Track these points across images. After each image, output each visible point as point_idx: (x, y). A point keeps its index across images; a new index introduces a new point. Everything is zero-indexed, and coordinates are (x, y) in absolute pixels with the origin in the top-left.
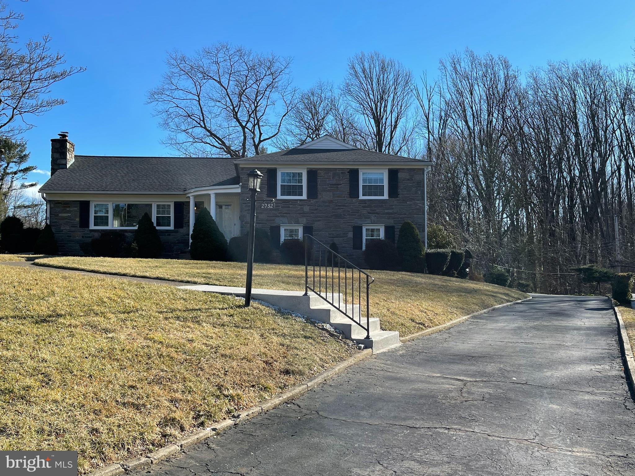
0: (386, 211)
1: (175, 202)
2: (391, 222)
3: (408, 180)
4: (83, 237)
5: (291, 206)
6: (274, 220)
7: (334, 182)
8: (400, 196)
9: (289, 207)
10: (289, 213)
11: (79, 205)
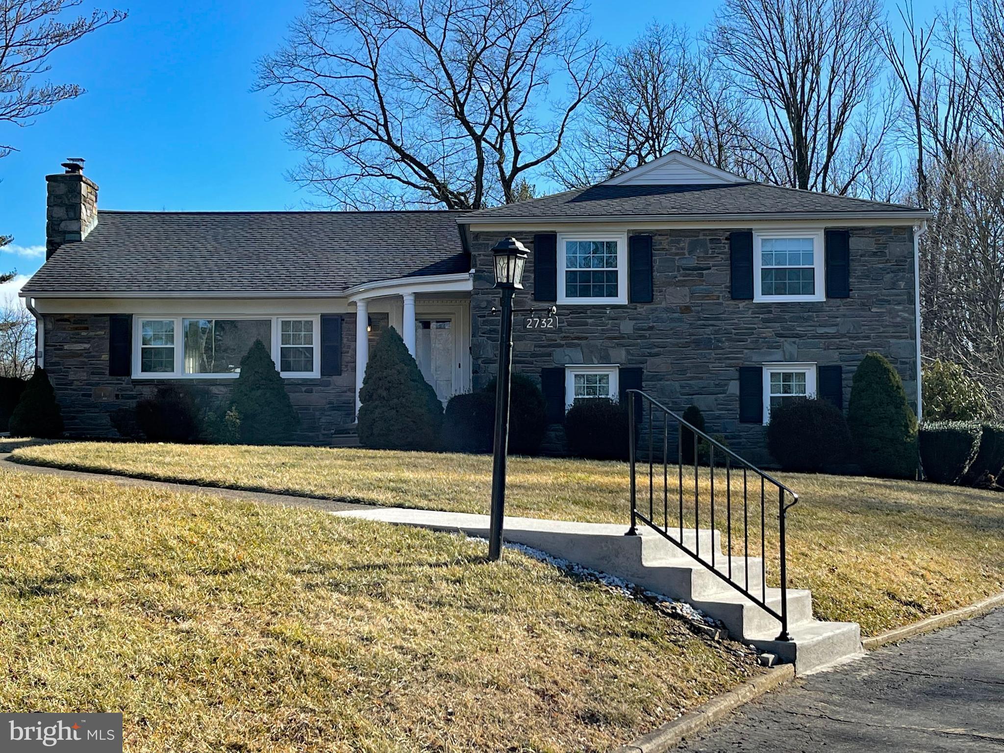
0: (821, 330)
1: (322, 316)
2: (833, 358)
3: (875, 254)
4: (117, 396)
5: (590, 321)
6: (550, 355)
7: (693, 263)
8: (854, 293)
9: (586, 324)
10: (586, 338)
11: (108, 324)
